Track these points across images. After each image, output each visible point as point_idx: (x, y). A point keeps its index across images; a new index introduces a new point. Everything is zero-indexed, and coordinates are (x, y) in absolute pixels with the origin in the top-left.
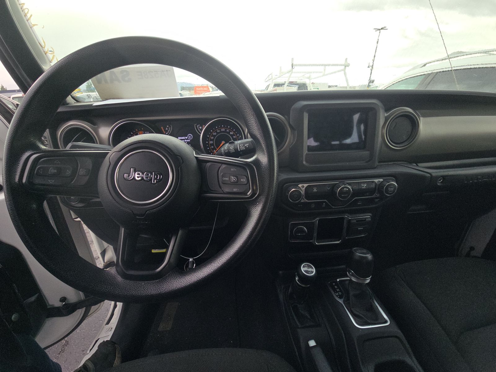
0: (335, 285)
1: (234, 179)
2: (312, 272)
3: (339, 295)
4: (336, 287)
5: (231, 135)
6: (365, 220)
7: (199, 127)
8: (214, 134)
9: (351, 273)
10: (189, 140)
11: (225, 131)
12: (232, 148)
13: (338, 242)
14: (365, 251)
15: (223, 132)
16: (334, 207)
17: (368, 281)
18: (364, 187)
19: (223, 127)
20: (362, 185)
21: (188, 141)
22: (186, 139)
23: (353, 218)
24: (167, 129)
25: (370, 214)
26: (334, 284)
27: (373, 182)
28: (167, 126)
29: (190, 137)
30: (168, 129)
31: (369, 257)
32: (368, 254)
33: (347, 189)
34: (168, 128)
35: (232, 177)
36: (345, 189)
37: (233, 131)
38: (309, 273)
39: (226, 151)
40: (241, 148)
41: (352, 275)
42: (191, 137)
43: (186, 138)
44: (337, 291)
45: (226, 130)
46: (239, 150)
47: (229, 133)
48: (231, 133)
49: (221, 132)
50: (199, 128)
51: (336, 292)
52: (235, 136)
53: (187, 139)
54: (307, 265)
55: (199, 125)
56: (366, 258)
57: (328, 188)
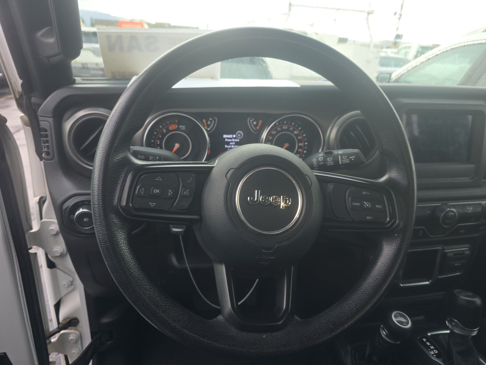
0: (427, 341)
1: (368, 205)
2: (408, 323)
3: (435, 354)
4: (428, 344)
5: (296, 135)
6: (464, 254)
7: (253, 122)
8: (273, 133)
9: (453, 324)
10: (238, 139)
11: (288, 130)
12: (330, 159)
13: (427, 283)
14: (470, 294)
15: (285, 130)
16: (432, 236)
17: (475, 334)
18: (469, 210)
19: (286, 124)
20: (468, 208)
21: (236, 140)
22: (233, 138)
23: (450, 250)
24: (209, 123)
25: (468, 245)
26: (424, 340)
27: (480, 204)
28: (211, 119)
29: (239, 135)
30: (211, 123)
31: (478, 301)
32: (476, 298)
33: (453, 214)
34: (211, 121)
35: (365, 202)
36: (450, 213)
37: (299, 130)
38: (404, 324)
39: (321, 163)
40: (344, 160)
41: (456, 326)
42: (241, 135)
43: (234, 136)
44: (430, 348)
45: (289, 127)
46: (340, 163)
47: (292, 132)
48: (295, 132)
49: (283, 130)
50: (253, 124)
51: (429, 350)
52: (300, 136)
53: (235, 138)
54: (398, 315)
55: (253, 119)
56: (473, 302)
57: (428, 212)
